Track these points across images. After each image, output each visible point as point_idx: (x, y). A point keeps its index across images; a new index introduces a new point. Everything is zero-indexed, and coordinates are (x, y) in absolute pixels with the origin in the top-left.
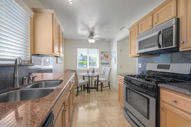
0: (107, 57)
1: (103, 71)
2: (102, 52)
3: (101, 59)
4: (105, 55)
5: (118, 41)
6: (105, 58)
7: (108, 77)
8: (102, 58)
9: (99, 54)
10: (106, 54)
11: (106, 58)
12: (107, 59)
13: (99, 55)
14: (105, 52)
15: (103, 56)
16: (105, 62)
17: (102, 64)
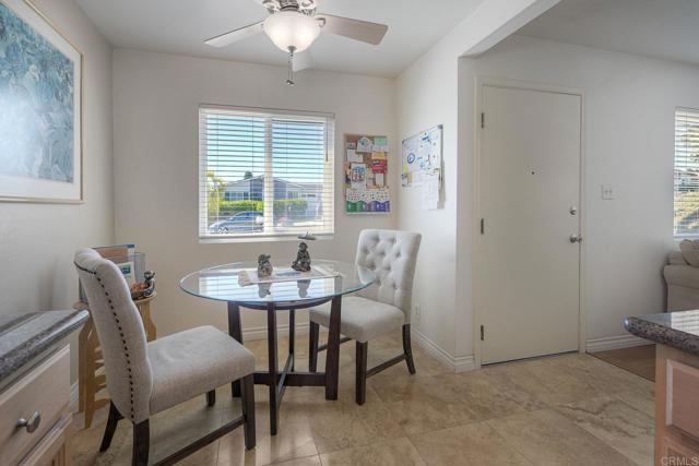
0: (381, 167)
1: (365, 251)
2: (352, 140)
3: (348, 180)
4: (367, 157)
5: (464, 58)
6: (368, 173)
7: (398, 292)
8: (353, 175)
9: (332, 152)
10: (377, 150)
11: (375, 171)
12: (379, 178)
13: (332, 157)
14: (372, 138)
15: (356, 160)
16: (369, 200)
17: (353, 208)
